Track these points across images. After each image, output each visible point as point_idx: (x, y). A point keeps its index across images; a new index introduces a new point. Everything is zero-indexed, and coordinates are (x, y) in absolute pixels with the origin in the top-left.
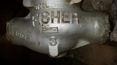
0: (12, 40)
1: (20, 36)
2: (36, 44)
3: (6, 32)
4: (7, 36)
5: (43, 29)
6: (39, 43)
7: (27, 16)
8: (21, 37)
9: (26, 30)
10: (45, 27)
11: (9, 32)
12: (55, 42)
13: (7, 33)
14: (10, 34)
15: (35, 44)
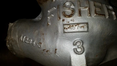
0: (14, 48)
1: (26, 40)
2: (51, 51)
3: (7, 36)
4: (7, 42)
5: (65, 26)
6: (56, 50)
7: (38, 17)
8: (28, 41)
9: (37, 31)
10: (68, 23)
11: (11, 35)
12: (81, 49)
13: (8, 38)
14: (13, 37)
15: (48, 52)
